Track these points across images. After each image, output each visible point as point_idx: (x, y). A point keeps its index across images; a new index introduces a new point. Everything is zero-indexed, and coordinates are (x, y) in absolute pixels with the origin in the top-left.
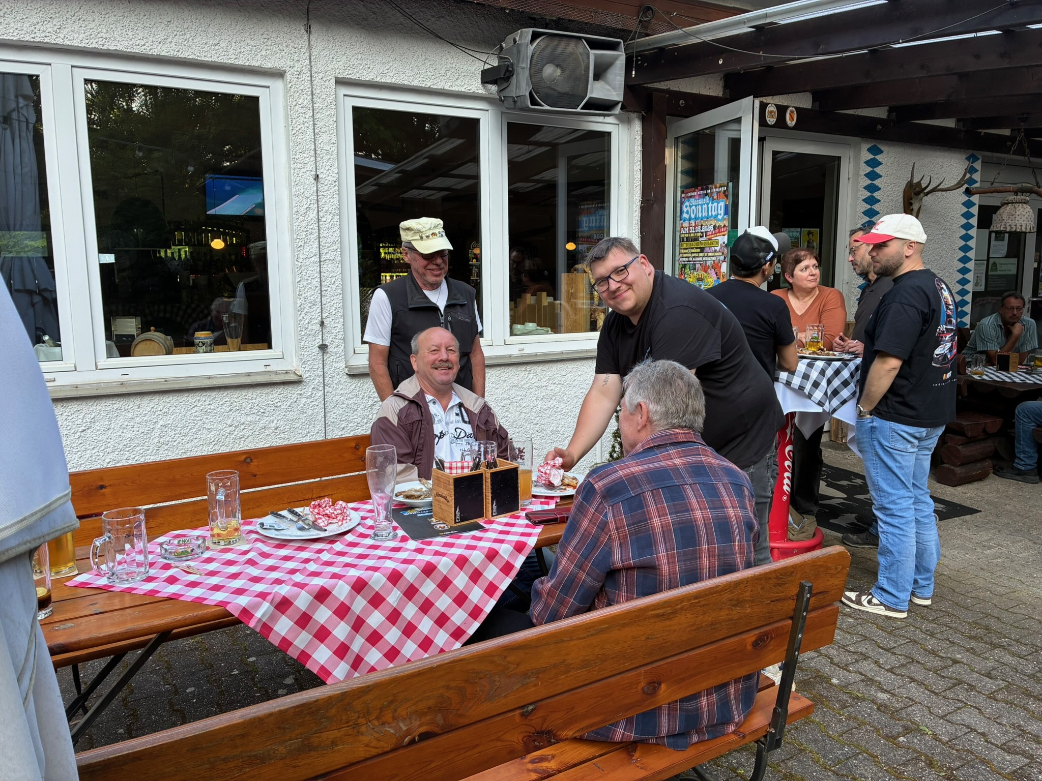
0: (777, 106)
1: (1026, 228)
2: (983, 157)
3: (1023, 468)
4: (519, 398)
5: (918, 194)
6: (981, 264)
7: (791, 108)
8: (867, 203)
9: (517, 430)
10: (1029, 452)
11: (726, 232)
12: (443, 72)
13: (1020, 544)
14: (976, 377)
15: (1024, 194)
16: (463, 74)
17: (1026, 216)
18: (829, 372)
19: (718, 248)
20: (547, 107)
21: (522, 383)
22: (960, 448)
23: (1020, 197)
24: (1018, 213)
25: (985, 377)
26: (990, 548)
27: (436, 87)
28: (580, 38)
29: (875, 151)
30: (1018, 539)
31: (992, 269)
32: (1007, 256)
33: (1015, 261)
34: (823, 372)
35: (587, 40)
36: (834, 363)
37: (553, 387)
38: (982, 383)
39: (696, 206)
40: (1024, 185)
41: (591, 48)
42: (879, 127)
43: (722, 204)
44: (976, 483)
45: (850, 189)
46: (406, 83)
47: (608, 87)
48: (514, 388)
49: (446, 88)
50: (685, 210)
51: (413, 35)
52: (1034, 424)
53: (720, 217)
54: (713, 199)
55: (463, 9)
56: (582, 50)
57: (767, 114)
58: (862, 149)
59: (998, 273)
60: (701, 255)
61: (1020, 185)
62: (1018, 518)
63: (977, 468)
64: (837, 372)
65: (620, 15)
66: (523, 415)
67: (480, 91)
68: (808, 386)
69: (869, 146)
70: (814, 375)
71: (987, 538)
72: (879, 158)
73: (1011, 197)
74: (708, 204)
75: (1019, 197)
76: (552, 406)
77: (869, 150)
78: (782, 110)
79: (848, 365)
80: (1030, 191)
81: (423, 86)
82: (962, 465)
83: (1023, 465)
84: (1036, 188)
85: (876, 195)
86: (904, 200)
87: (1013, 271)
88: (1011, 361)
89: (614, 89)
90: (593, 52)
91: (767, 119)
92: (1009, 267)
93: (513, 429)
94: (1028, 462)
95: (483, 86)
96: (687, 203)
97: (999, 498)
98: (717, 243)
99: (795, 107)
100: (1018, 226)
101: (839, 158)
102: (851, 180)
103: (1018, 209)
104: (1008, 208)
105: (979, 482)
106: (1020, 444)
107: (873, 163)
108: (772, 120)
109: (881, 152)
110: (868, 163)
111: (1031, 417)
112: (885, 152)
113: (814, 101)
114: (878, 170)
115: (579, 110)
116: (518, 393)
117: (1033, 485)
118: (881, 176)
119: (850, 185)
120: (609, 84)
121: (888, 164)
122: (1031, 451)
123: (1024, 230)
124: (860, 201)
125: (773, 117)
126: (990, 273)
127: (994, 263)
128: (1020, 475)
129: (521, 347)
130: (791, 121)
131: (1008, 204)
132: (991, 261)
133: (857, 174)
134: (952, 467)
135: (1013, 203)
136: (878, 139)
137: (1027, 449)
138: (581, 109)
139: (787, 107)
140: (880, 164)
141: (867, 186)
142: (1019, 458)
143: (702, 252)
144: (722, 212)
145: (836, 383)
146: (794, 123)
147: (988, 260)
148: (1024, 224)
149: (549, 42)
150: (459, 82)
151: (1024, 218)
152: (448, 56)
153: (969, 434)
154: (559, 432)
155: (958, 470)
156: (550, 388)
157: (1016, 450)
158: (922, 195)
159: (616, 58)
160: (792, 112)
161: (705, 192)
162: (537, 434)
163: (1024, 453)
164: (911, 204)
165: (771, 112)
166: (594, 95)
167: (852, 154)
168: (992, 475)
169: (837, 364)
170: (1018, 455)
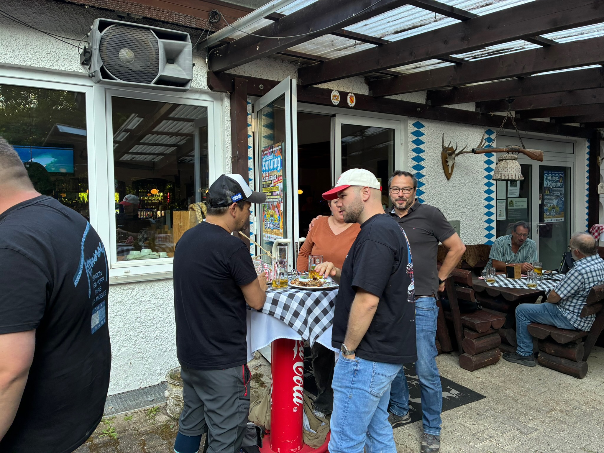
0: (340, 92)
1: (515, 177)
2: (497, 131)
3: (523, 355)
4: (124, 312)
5: (450, 154)
6: (502, 202)
7: (350, 94)
8: (415, 161)
9: (121, 339)
10: (526, 342)
11: (282, 180)
12: (43, 54)
13: (509, 434)
14: (489, 284)
15: (514, 153)
16: (63, 57)
17: (515, 168)
18: (309, 302)
19: (278, 192)
20: (120, 81)
21: (126, 299)
22: (474, 341)
23: (511, 155)
24: (509, 166)
25: (496, 284)
26: (482, 440)
27: (36, 66)
28: (148, 29)
29: (418, 125)
30: (508, 428)
31: (510, 206)
32: (520, 196)
33: (526, 199)
34: (302, 303)
35: (156, 32)
36: (314, 293)
37: (156, 301)
38: (493, 289)
39: (268, 161)
40: (513, 147)
41: (159, 38)
42: (419, 109)
43: (279, 159)
44: (489, 367)
45: (403, 152)
46: (7, 62)
47: (180, 69)
48: (118, 304)
49: (46, 67)
50: (263, 164)
51: (15, 26)
52: (530, 322)
53: (279, 169)
54: (275, 156)
55: (63, 8)
56: (151, 38)
57: (332, 97)
58: (409, 124)
59: (515, 207)
60: (272, 197)
61: (510, 147)
62: (513, 403)
63: (488, 356)
64: (317, 302)
65: (192, 17)
66: (127, 326)
67: (80, 71)
68: (288, 317)
69: (414, 122)
70: (294, 305)
71: (482, 428)
72: (422, 130)
73: (505, 155)
74: (273, 159)
75: (509, 155)
76: (156, 316)
77: (413, 125)
78: (343, 95)
79: (327, 294)
80: (518, 151)
81: (25, 64)
82: (477, 354)
83: (523, 352)
84: (522, 149)
85: (421, 155)
86: (442, 159)
87: (525, 206)
88: (515, 272)
89: (184, 70)
90: (160, 41)
91: (333, 101)
92: (522, 203)
93: (118, 338)
94: (527, 350)
95: (83, 67)
96: (264, 160)
97: (503, 382)
98: (278, 188)
99: (354, 94)
100: (510, 176)
101: (394, 130)
102: (403, 145)
103: (509, 164)
104: (502, 163)
105: (492, 366)
106: (520, 336)
107: (418, 134)
108: (336, 101)
109: (423, 126)
110: (414, 133)
111: (527, 316)
112: (426, 127)
113: (369, 90)
114: (421, 138)
115: (152, 84)
116: (122, 308)
117: (532, 368)
118: (424, 143)
119: (403, 148)
120: (180, 66)
121: (429, 135)
122: (528, 341)
123: (514, 178)
124: (410, 159)
125: (336, 99)
126: (509, 208)
127: (511, 201)
128: (522, 360)
129: (127, 270)
130: (351, 102)
131: (502, 160)
132: (509, 200)
133: (406, 141)
134: (469, 356)
135: (506, 159)
136: (420, 118)
137: (525, 340)
138: (155, 83)
139: (347, 93)
140: (423, 134)
141: (414, 149)
142: (520, 347)
143: (272, 195)
144: (279, 165)
145: (317, 311)
146: (354, 104)
147: (507, 199)
148: (513, 174)
149: (119, 30)
150: (60, 62)
151: (514, 170)
152: (48, 43)
153: (480, 331)
154: (162, 337)
155: (474, 359)
156: (153, 302)
157: (518, 341)
158: (453, 155)
159: (184, 46)
160: (351, 96)
161: (271, 150)
162: (142, 340)
163: (523, 343)
164: (447, 162)
165: (335, 96)
166: (165, 74)
167: (403, 127)
168: (502, 359)
169: (317, 294)
170: (519, 344)
